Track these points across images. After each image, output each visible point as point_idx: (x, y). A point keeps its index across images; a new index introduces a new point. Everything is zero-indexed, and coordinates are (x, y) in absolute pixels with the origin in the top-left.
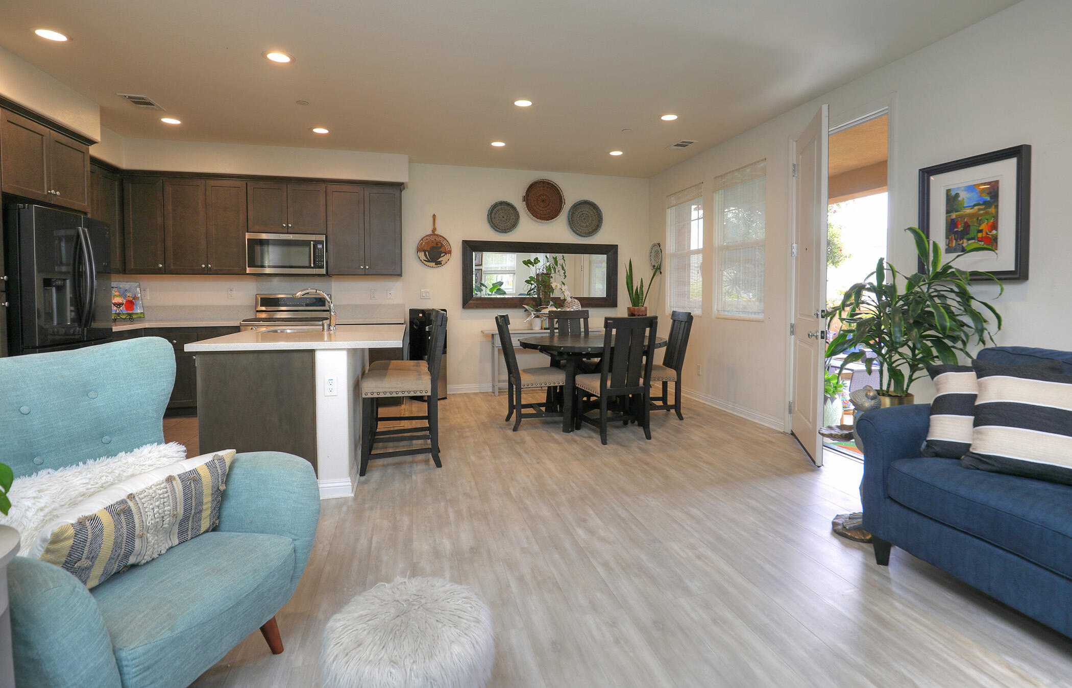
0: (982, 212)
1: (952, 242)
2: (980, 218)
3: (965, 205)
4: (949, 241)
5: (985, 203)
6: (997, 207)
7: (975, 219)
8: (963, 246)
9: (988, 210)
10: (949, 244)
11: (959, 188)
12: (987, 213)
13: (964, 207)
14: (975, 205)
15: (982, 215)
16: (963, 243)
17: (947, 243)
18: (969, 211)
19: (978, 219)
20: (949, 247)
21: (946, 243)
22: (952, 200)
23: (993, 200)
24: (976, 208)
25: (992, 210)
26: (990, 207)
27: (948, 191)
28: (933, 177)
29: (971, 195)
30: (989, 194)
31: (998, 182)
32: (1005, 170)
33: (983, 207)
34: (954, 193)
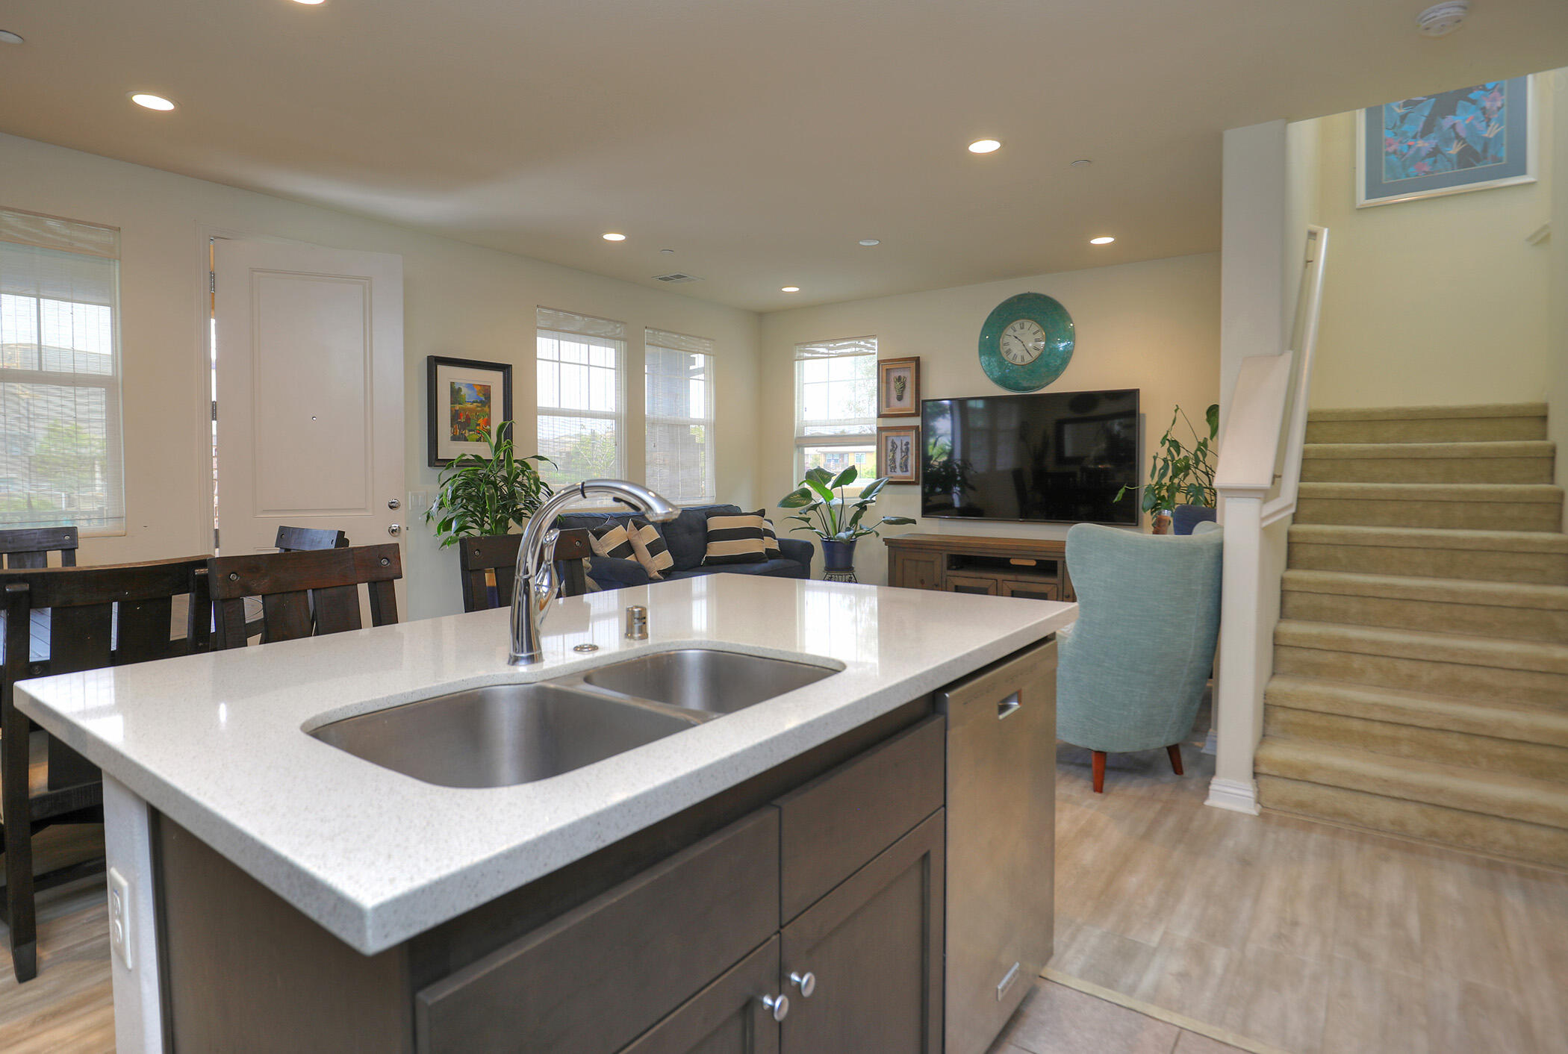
0: (479, 409)
1: (457, 431)
2: (478, 414)
3: (466, 400)
4: (454, 430)
5: (481, 402)
6: (490, 407)
7: (474, 414)
8: (464, 436)
9: (483, 408)
10: (454, 432)
11: (461, 384)
12: (482, 411)
13: (465, 402)
14: (474, 402)
15: (479, 411)
16: (464, 433)
18: (469, 406)
19: (476, 414)
20: (454, 435)
21: (452, 431)
22: (455, 393)
23: (486, 401)
24: (475, 404)
25: (486, 409)
26: (485, 406)
27: (452, 384)
28: (439, 367)
29: (470, 392)
30: (484, 395)
31: (490, 386)
32: (495, 379)
33: (480, 405)
34: (457, 387)
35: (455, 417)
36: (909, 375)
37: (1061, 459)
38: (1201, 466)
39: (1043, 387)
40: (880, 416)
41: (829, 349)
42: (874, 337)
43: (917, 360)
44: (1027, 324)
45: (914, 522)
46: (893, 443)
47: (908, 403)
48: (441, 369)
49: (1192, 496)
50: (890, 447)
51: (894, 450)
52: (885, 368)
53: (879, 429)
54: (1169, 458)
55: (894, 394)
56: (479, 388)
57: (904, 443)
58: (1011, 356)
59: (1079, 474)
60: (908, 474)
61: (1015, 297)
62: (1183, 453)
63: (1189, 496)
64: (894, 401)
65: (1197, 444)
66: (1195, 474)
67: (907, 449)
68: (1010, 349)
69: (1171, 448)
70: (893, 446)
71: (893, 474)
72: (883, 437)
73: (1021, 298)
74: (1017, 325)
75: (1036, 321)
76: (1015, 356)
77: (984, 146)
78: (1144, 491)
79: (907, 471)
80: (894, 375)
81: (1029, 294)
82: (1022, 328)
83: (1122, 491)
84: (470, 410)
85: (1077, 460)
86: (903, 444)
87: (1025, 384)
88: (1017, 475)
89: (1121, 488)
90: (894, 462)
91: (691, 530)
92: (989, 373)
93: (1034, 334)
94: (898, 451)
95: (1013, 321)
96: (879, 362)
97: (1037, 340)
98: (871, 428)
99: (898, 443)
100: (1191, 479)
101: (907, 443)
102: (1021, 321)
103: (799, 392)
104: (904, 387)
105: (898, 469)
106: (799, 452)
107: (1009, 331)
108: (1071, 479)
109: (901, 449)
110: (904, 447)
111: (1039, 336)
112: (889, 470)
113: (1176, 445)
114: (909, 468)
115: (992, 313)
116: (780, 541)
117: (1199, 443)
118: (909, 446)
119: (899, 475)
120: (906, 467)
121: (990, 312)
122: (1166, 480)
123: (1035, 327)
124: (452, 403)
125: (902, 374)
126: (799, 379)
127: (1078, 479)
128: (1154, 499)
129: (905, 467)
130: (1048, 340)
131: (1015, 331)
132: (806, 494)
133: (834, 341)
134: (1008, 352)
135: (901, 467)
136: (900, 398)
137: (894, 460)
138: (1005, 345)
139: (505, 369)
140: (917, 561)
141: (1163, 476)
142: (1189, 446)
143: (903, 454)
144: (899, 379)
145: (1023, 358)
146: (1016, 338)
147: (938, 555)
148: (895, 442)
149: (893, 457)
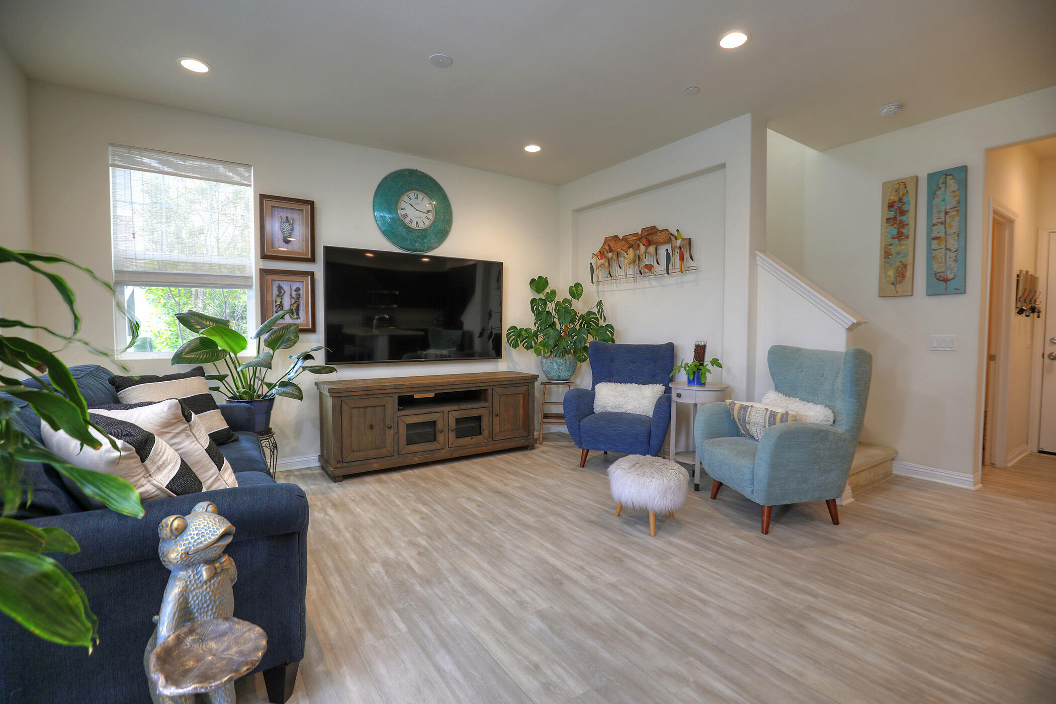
39: (430, 251)
40: (262, 256)
41: (161, 162)
42: (247, 166)
43: (310, 204)
44: (420, 196)
45: (334, 370)
52: (267, 204)
53: (261, 271)
57: (294, 288)
58: (407, 220)
61: (406, 170)
67: (299, 296)
68: (406, 214)
72: (266, 280)
73: (412, 173)
74: (412, 194)
75: (426, 195)
76: (411, 221)
77: (733, 40)
81: (416, 171)
82: (416, 198)
86: (293, 290)
87: (414, 246)
93: (426, 205)
95: (409, 190)
96: (259, 196)
97: (429, 212)
101: (298, 290)
102: (415, 192)
107: (405, 198)
110: (294, 294)
118: (301, 292)
123: (426, 200)
131: (411, 199)
133: (185, 156)
138: (402, 209)
140: (365, 407)
143: (293, 301)
145: (417, 223)
146: (412, 206)
147: (389, 398)
148: (282, 288)
149: (281, 302)
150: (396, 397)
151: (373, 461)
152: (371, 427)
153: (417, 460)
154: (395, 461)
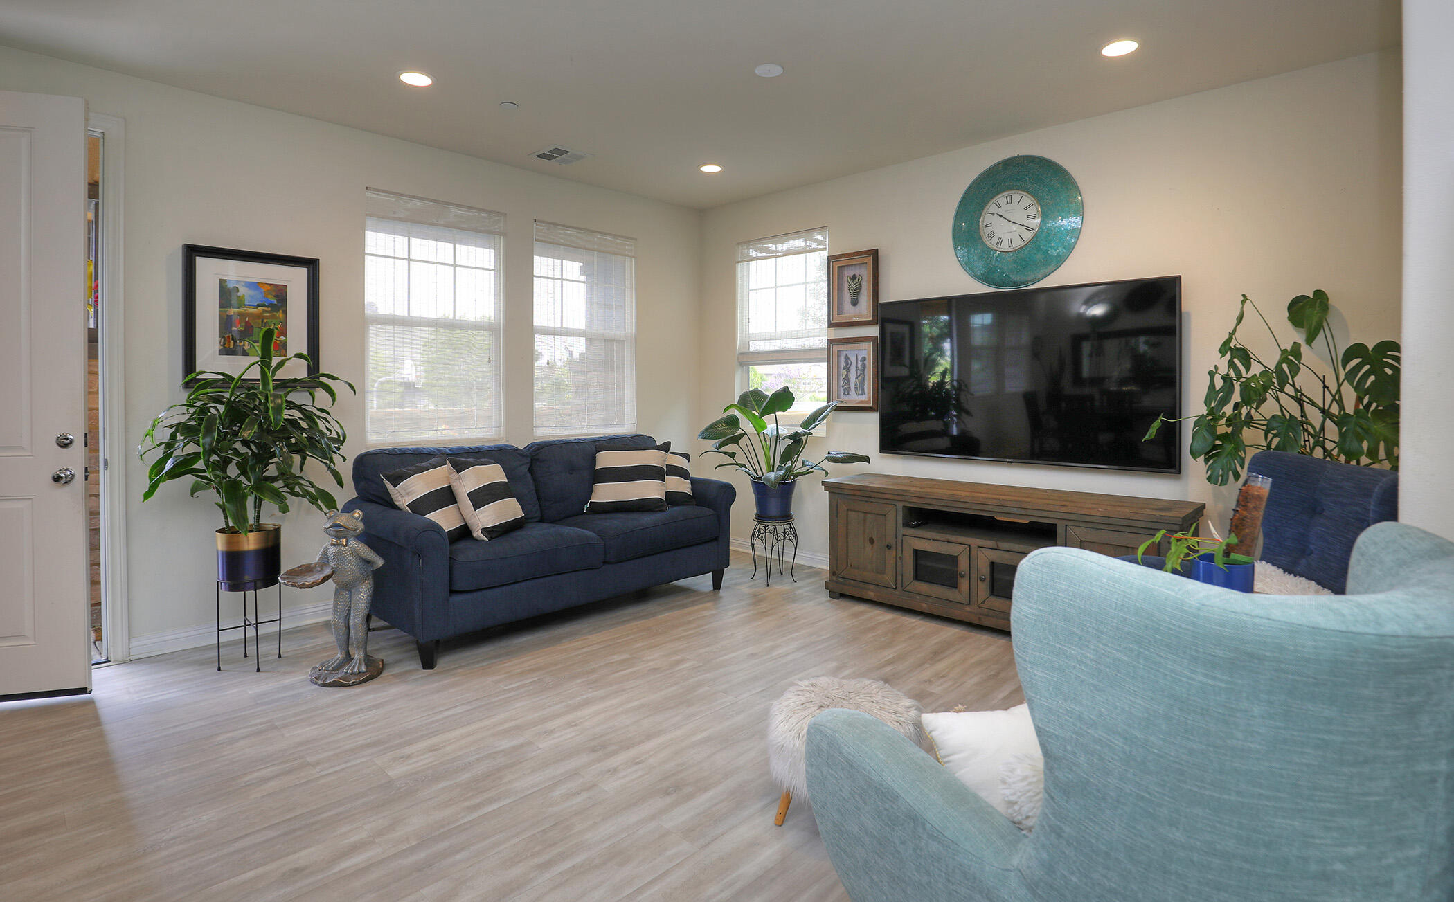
0: (268, 314)
1: (229, 342)
2: (265, 321)
3: (247, 303)
4: (224, 340)
5: (271, 305)
6: (285, 312)
7: (260, 321)
8: (243, 348)
9: (275, 313)
10: (224, 344)
11: (238, 282)
12: (273, 317)
13: (245, 305)
14: (258, 306)
15: (267, 317)
16: (244, 345)
17: (222, 343)
18: (251, 310)
19: (262, 321)
20: (225, 348)
21: (220, 342)
22: (226, 294)
23: (280, 304)
24: (260, 308)
25: (280, 314)
26: (277, 311)
27: (222, 282)
28: (198, 259)
29: (252, 293)
30: (276, 296)
31: (286, 286)
32: (295, 279)
33: (269, 309)
34: (231, 285)
35: (225, 323)
36: (865, 273)
37: (1078, 379)
38: (1289, 389)
39: (1040, 280)
40: (831, 325)
42: (824, 227)
43: (875, 254)
44: (1016, 196)
45: (867, 459)
46: (847, 358)
47: (864, 309)
48: (201, 262)
49: (1275, 436)
50: (843, 364)
51: (847, 368)
52: (838, 265)
53: (831, 342)
54: (1232, 374)
55: (847, 298)
56: (269, 288)
57: (860, 358)
58: (995, 240)
59: (1097, 397)
60: (864, 398)
61: (999, 163)
62: (1256, 369)
63: (1270, 436)
64: (847, 306)
65: (1280, 352)
66: (1277, 399)
67: (864, 366)
68: (993, 232)
69: (1236, 360)
70: (846, 362)
71: (846, 398)
72: (834, 351)
73: (1007, 164)
74: (1001, 199)
75: (1028, 192)
76: (1000, 241)
78: (1192, 425)
79: (863, 393)
80: (849, 273)
81: (1019, 157)
82: (1009, 202)
83: (1157, 424)
84: (251, 315)
85: (1097, 381)
86: (859, 360)
87: (1014, 278)
88: (1030, 399)
89: (1156, 419)
90: (848, 381)
91: (572, 469)
92: (967, 266)
93: (1026, 209)
94: (853, 369)
95: (998, 193)
96: (829, 259)
97: (1031, 217)
98: (820, 341)
99: (853, 359)
100: (1269, 408)
101: (864, 359)
102: (1007, 193)
103: (742, 300)
104: (859, 288)
105: (853, 391)
106: (742, 371)
107: (991, 207)
108: (1088, 403)
109: (857, 367)
110: (860, 364)
111: (1032, 210)
112: (842, 392)
113: (1244, 355)
114: (866, 390)
115: (970, 187)
116: (695, 482)
117: (1284, 352)
118: (866, 362)
119: (854, 399)
120: (863, 389)
121: (968, 185)
122: (1228, 410)
123: (1027, 200)
124: (222, 306)
125: (856, 272)
126: (742, 285)
127: (1097, 404)
128: (1209, 438)
129: (860, 388)
130: (1045, 216)
131: (1000, 207)
132: (733, 422)
133: (781, 236)
134: (991, 235)
135: (856, 388)
136: (855, 303)
137: (847, 380)
138: (986, 226)
139: (311, 264)
140: (866, 513)
141: (1224, 401)
142: (1267, 356)
143: (859, 372)
144: (854, 278)
145: (1010, 242)
146: (1001, 216)
147: (891, 507)
148: (849, 358)
149: (847, 375)
150: (900, 506)
151: (872, 587)
152: (872, 541)
153: (924, 607)
154: (896, 597)
